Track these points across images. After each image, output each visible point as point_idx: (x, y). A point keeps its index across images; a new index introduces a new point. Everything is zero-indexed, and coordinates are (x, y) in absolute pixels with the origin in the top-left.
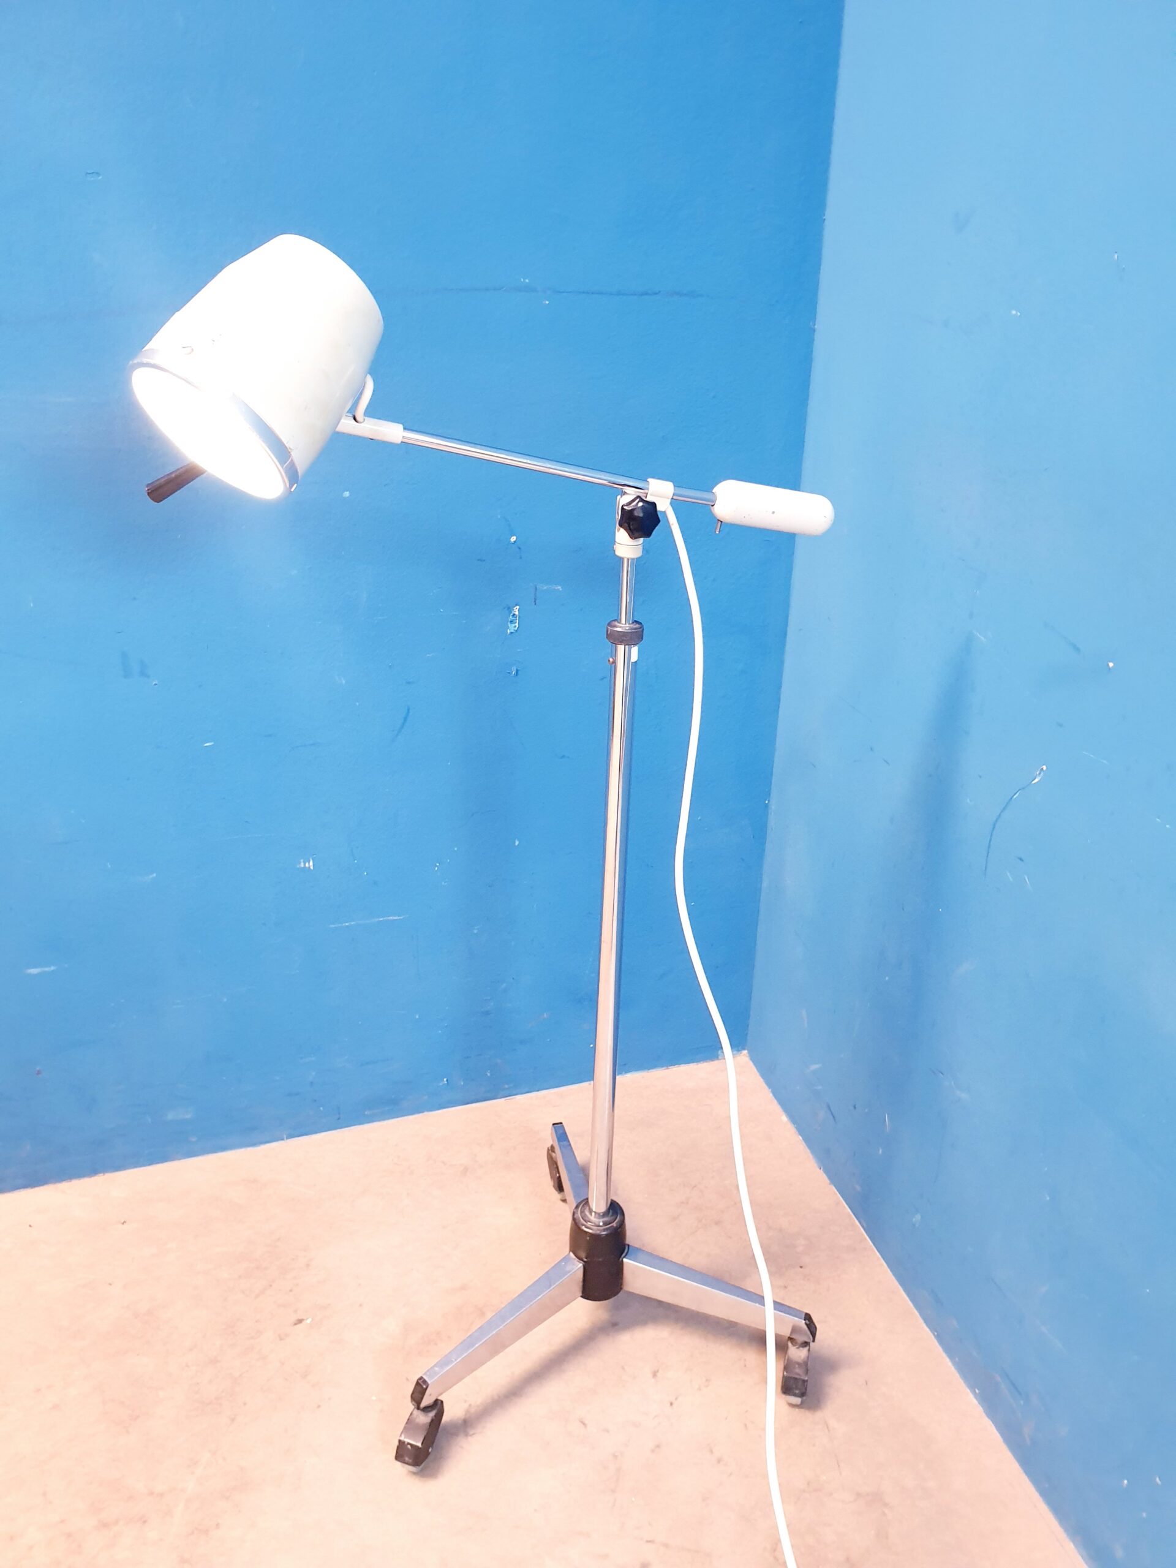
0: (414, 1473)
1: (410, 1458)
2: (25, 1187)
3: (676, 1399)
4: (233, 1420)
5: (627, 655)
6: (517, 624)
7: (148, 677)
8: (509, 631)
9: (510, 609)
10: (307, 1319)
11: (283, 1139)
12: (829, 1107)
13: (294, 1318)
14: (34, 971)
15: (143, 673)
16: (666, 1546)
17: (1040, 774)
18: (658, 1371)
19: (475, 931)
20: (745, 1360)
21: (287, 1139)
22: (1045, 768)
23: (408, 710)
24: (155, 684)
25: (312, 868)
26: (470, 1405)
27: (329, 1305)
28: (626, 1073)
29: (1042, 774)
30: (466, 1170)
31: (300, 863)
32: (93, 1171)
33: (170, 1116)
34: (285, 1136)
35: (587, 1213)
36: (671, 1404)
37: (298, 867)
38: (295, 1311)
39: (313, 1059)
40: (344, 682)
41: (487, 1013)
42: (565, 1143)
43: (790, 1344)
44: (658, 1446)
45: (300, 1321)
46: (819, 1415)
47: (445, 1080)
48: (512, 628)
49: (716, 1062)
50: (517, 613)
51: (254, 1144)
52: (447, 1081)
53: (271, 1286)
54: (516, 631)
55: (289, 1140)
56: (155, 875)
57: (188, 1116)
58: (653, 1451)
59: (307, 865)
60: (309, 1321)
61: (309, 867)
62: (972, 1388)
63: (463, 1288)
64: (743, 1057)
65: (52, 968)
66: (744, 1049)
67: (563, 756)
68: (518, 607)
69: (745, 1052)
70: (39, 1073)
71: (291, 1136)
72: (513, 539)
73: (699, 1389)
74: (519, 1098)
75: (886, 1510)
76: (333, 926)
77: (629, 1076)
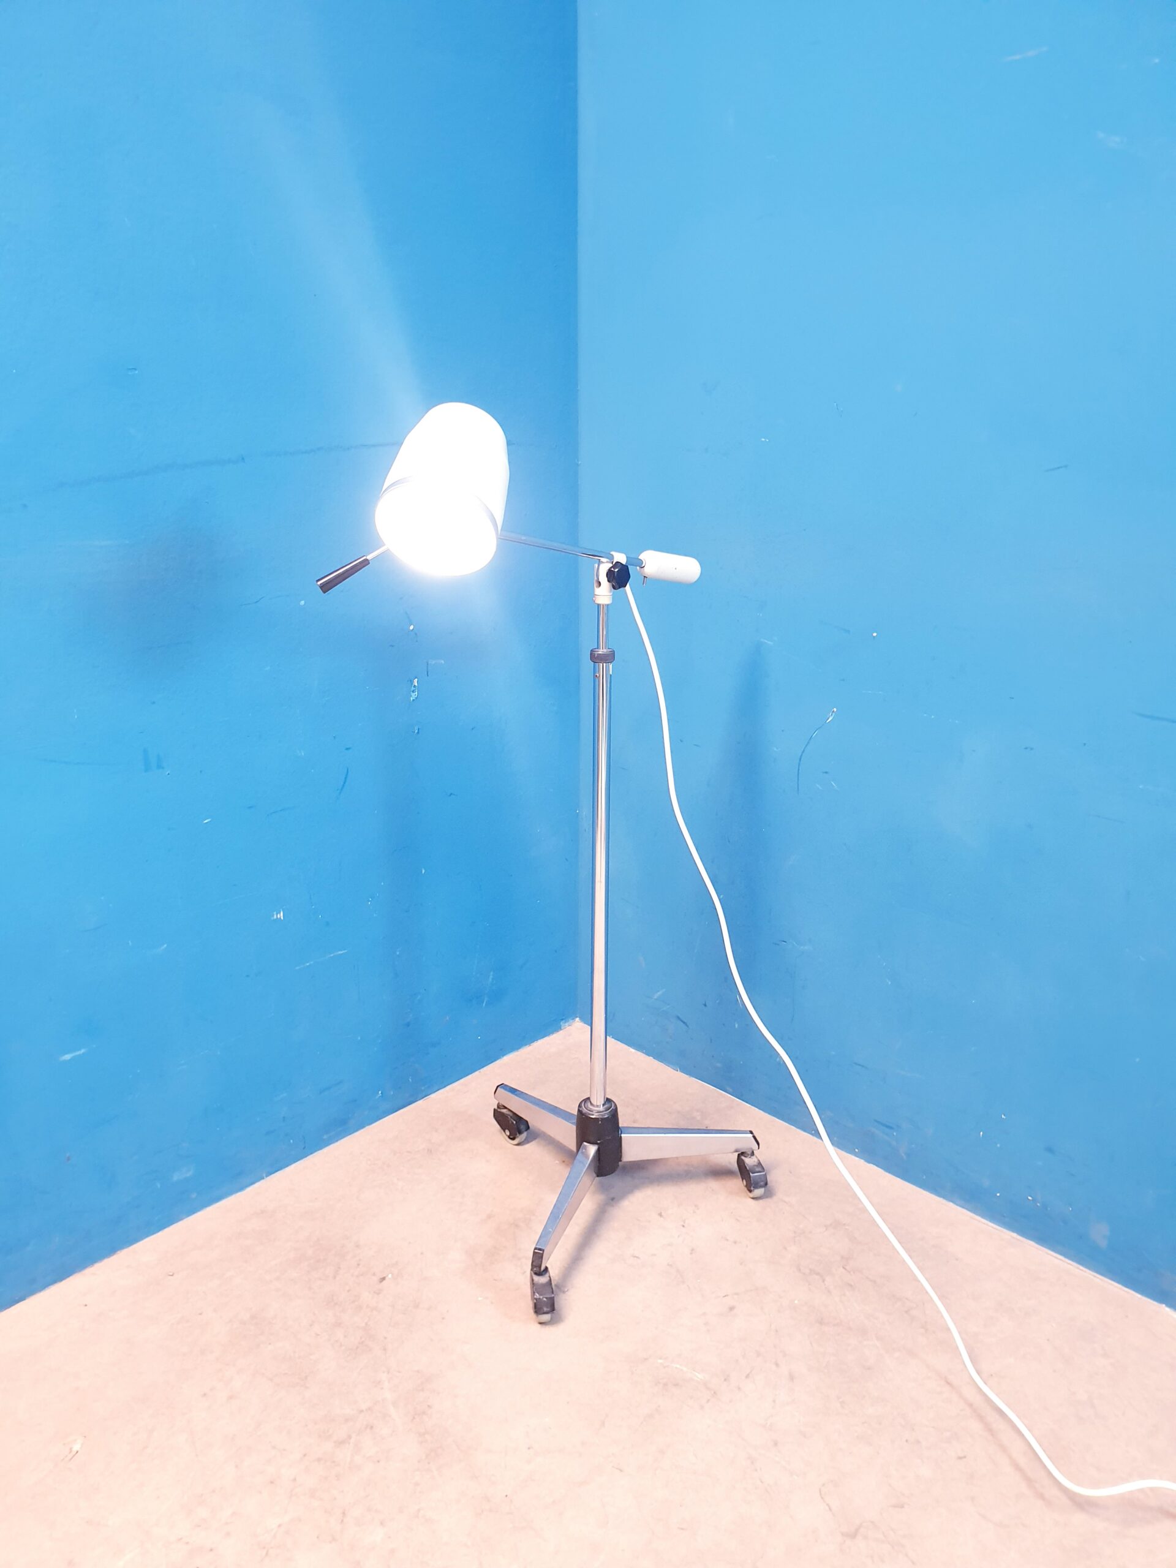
2: (54, 1282)
4: (385, 1349)
6: (416, 693)
7: (163, 768)
8: (412, 699)
9: (412, 682)
10: (387, 1276)
11: (263, 1178)
12: (678, 1018)
13: (376, 1279)
14: (68, 1057)
15: (159, 767)
16: (737, 1294)
17: (832, 715)
18: (661, 1213)
19: (398, 953)
21: (267, 1176)
22: (835, 710)
23: (348, 770)
24: (168, 775)
25: (282, 918)
27: (397, 1262)
29: (834, 714)
30: (430, 1151)
31: (273, 916)
32: (112, 1250)
33: (176, 1177)
34: (264, 1175)
35: (590, 1105)
36: (683, 1226)
37: (272, 918)
38: (374, 1274)
39: (285, 1095)
40: (303, 754)
41: (408, 1025)
44: (693, 1250)
45: (384, 1279)
46: (775, 1198)
47: (380, 1092)
48: (414, 696)
49: (561, 1032)
50: (416, 684)
51: (242, 1189)
52: (382, 1093)
53: (339, 1268)
54: (416, 698)
55: (268, 1178)
56: (165, 946)
57: (190, 1174)
58: (691, 1254)
59: (279, 916)
60: (390, 1276)
61: (280, 918)
63: (489, 1217)
64: (576, 1024)
65: (83, 1051)
66: (577, 1017)
67: (451, 794)
68: (416, 680)
69: (578, 1019)
70: (69, 1159)
71: (270, 1174)
72: (412, 627)
73: (694, 1212)
74: (433, 1096)
75: (847, 1227)
76: (297, 968)
77: (505, 1058)
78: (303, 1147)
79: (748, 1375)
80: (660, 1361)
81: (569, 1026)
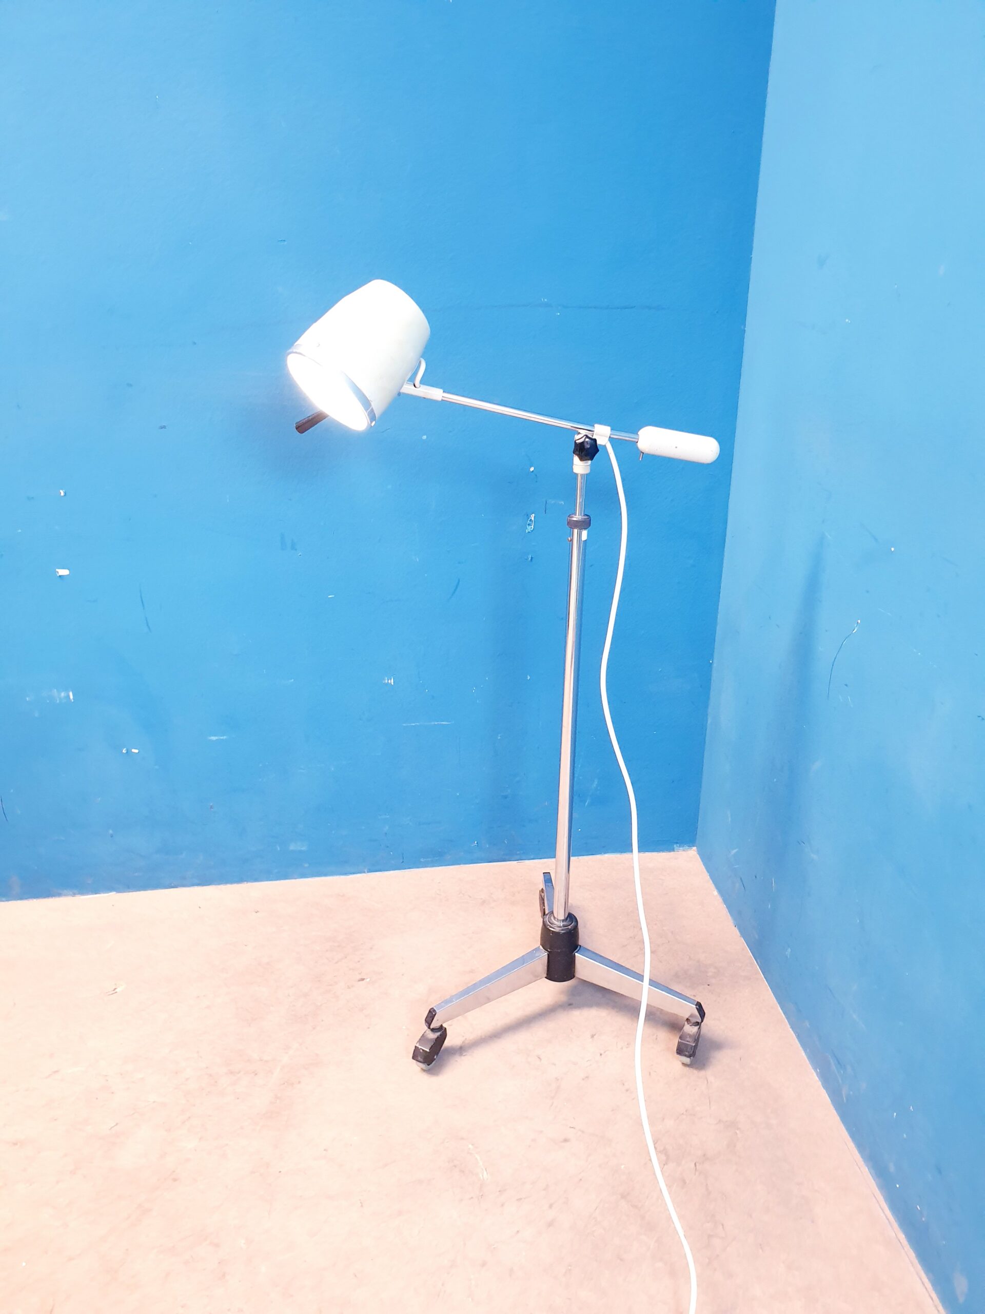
0: (424, 1070)
1: (421, 1058)
2: (198, 885)
3: (605, 1052)
4: (314, 1028)
5: (580, 535)
6: (533, 526)
7: (296, 550)
8: (527, 531)
9: (528, 516)
10: (367, 979)
11: (364, 872)
12: (741, 879)
13: (360, 977)
14: (214, 738)
15: (293, 547)
16: (583, 1132)
18: (595, 1035)
19: (499, 738)
20: (657, 1036)
21: (368, 872)
22: (859, 622)
23: (459, 580)
24: (300, 555)
25: (392, 684)
26: (466, 1039)
27: (382, 972)
28: (605, 853)
29: (858, 625)
30: (484, 902)
31: (384, 680)
32: (240, 880)
33: (292, 847)
34: (366, 871)
35: (552, 918)
36: (601, 1055)
37: (384, 682)
38: (360, 973)
39: (388, 816)
40: (418, 560)
41: (506, 797)
42: (550, 884)
43: (686, 1023)
44: (587, 1077)
45: (363, 980)
46: (702, 1073)
47: (476, 842)
48: (529, 529)
49: (672, 853)
50: (533, 519)
51: (346, 874)
52: (477, 843)
53: (346, 957)
54: (532, 531)
55: (368, 874)
56: (293, 680)
57: (304, 848)
58: (583, 1079)
59: (389, 681)
60: (368, 980)
62: (815, 1069)
63: (472, 971)
64: (692, 852)
65: (225, 737)
66: (694, 846)
68: (534, 515)
69: (695, 848)
70: (211, 807)
71: (370, 871)
72: (532, 469)
73: (622, 1048)
74: (527, 862)
75: (738, 1132)
76: (404, 725)
77: (606, 855)
78: (401, 861)
79: (521, 1199)
80: (470, 1146)
81: (684, 850)
